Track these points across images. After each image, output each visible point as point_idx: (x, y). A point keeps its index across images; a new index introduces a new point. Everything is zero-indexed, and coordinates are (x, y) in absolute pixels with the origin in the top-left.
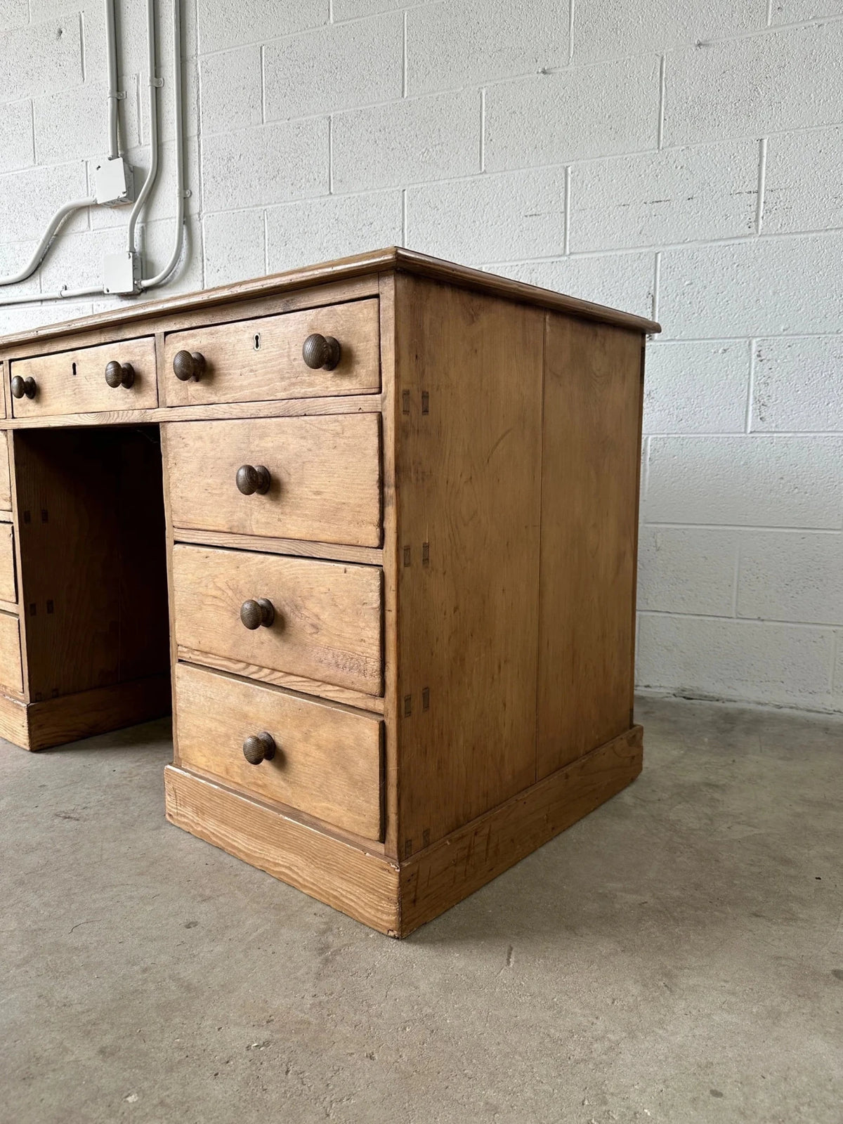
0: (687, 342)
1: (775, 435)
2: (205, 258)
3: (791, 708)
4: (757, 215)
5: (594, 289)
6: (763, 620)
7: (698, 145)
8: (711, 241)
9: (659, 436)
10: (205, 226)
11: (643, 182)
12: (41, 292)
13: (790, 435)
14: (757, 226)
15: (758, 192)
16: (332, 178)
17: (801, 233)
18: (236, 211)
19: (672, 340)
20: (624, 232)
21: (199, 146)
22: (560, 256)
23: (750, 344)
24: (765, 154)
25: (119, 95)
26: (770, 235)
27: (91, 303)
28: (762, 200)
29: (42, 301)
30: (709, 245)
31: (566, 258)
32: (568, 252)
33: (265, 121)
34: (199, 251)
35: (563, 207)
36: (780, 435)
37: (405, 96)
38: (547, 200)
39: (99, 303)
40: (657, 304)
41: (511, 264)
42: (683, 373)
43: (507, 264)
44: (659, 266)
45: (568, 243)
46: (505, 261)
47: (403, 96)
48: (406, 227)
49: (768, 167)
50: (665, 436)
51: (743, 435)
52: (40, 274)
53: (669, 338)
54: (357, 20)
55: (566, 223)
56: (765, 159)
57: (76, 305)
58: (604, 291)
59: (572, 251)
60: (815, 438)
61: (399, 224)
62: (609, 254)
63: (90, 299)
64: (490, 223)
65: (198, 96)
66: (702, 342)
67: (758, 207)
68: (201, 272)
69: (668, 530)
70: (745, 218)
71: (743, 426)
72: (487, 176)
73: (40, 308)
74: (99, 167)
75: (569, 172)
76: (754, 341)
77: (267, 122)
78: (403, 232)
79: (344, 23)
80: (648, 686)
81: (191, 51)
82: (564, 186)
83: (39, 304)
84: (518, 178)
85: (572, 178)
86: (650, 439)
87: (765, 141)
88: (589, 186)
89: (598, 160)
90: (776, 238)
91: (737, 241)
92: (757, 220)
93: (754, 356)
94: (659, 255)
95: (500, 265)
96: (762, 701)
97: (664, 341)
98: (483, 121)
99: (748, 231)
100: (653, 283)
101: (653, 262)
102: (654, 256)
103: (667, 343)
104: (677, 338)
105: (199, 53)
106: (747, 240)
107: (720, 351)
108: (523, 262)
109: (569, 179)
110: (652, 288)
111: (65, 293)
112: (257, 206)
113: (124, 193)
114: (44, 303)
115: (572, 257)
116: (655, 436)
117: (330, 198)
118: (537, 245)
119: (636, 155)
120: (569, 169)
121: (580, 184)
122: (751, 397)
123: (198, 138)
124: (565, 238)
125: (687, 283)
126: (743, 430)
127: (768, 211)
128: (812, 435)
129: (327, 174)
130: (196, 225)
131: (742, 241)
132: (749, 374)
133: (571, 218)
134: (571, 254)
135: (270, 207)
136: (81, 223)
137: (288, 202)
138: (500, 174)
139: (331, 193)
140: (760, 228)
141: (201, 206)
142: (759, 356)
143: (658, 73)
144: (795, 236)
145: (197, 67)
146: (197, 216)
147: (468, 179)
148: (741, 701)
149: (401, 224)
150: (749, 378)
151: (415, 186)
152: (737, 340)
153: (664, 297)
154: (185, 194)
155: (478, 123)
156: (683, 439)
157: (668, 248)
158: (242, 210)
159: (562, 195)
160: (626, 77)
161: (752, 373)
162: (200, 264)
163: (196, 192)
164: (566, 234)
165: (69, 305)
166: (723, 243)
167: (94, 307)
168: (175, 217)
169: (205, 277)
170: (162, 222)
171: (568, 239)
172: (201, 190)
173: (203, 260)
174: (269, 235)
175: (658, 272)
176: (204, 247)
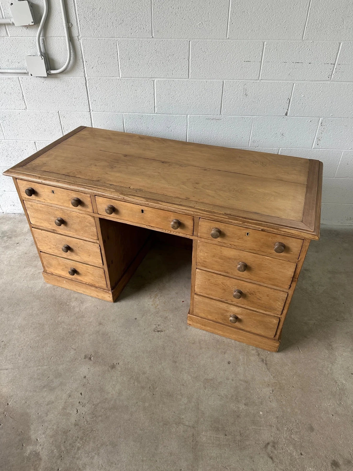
0: (298, 117)
1: (321, 149)
2: (84, 60)
4: (332, 73)
5: (268, 95)
7: (317, 41)
9: (284, 148)
10: (81, 44)
11: (293, 54)
13: (325, 150)
15: (334, 64)
16: (153, 30)
17: (345, 81)
18: (100, 38)
19: (294, 116)
20: (283, 73)
22: (256, 80)
23: (319, 119)
24: (340, 49)
27: (18, 76)
28: (335, 68)
30: (313, 82)
31: (259, 81)
32: (260, 79)
34: (81, 56)
35: (260, 60)
36: (322, 149)
38: (254, 56)
39: (22, 77)
40: (291, 103)
42: (295, 128)
43: (235, 81)
44: (294, 89)
45: (260, 75)
46: (234, 79)
48: (190, 59)
49: (340, 55)
50: (286, 148)
53: (293, 115)
55: (261, 67)
56: (340, 51)
57: (7, 76)
58: (272, 96)
59: (262, 78)
60: (332, 151)
61: (187, 57)
62: (276, 81)
64: (229, 62)
66: (304, 118)
67: (333, 70)
70: (328, 74)
71: (311, 146)
72: (229, 40)
74: (12, 4)
75: (265, 44)
76: (321, 119)
78: (189, 61)
82: (262, 50)
84: (243, 44)
85: (266, 47)
86: (280, 149)
87: (341, 44)
88: (272, 52)
89: (278, 41)
90: (336, 82)
91: (323, 82)
92: (331, 75)
93: (320, 124)
94: (295, 84)
95: (232, 80)
97: (291, 116)
98: (230, 13)
99: (328, 79)
100: (290, 94)
101: (292, 87)
102: (293, 85)
103: (292, 117)
104: (295, 116)
106: (327, 82)
107: (309, 121)
108: (241, 81)
110: (290, 97)
112: (112, 37)
113: (32, 22)
115: (261, 81)
116: (282, 148)
117: (152, 39)
118: (248, 74)
119: (293, 41)
120: (265, 43)
121: (269, 51)
122: (316, 137)
124: (260, 73)
125: (302, 96)
126: (311, 148)
127: (336, 72)
128: (332, 150)
129: (150, 27)
130: (77, 42)
131: (325, 82)
132: (317, 129)
133: (263, 65)
135: (119, 39)
137: (130, 38)
138: (235, 40)
139: (153, 37)
140: (332, 78)
141: (79, 33)
142: (321, 124)
143: (308, 6)
144: (343, 83)
146: (77, 38)
147: (221, 40)
149: (188, 57)
150: (317, 131)
151: (195, 40)
152: (315, 118)
153: (293, 100)
154: (69, 25)
155: (227, 14)
156: (291, 150)
157: (298, 82)
158: (104, 39)
159: (261, 54)
160: (295, 4)
161: (318, 130)
162: (82, 63)
163: (75, 24)
164: (260, 71)
165: (3, 76)
166: (318, 82)
167: (19, 78)
168: (63, 37)
169: (85, 70)
170: (56, 38)
171: (261, 73)
172: (77, 24)
173: (83, 61)
174: (120, 53)
175: (293, 91)
176: (83, 55)
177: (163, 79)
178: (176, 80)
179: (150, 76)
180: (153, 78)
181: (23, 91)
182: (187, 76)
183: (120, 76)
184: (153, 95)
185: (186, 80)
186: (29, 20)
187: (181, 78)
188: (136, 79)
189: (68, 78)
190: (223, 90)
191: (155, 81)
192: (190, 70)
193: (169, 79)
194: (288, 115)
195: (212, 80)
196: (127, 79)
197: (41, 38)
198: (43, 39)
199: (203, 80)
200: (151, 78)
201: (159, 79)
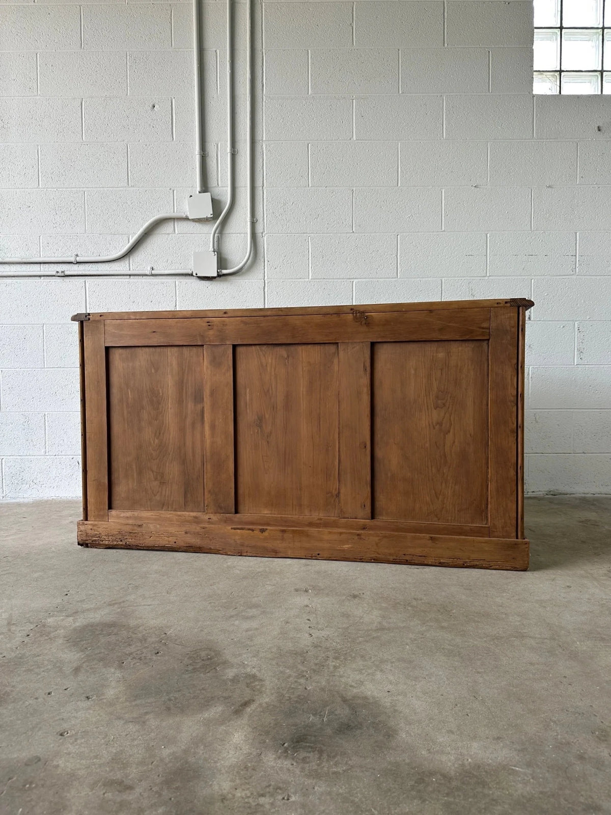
0: (546, 322)
1: (587, 366)
2: (266, 260)
3: (599, 494)
4: (576, 266)
6: (585, 453)
7: (549, 232)
8: (557, 276)
9: (535, 366)
10: (265, 241)
11: (524, 245)
12: (130, 270)
13: (593, 366)
14: (576, 271)
15: (575, 256)
16: (354, 224)
17: (594, 276)
18: (289, 235)
19: (540, 321)
20: (516, 268)
21: (263, 193)
22: (484, 277)
23: (574, 324)
24: (578, 239)
25: (204, 154)
26: (582, 276)
27: (174, 280)
28: (578, 260)
29: (130, 275)
30: (555, 277)
31: (487, 278)
32: (488, 275)
33: (310, 186)
34: (262, 255)
35: (485, 253)
36: (589, 366)
37: (399, 185)
38: (477, 249)
39: (181, 280)
41: (458, 278)
42: (545, 336)
43: (456, 278)
44: (532, 285)
45: (488, 271)
46: (455, 277)
47: (398, 185)
48: (399, 255)
49: (579, 245)
51: (573, 366)
52: (129, 257)
53: (538, 320)
54: (370, 141)
55: (487, 261)
56: (578, 241)
57: (161, 280)
59: (490, 274)
60: (603, 367)
61: (394, 253)
62: (508, 277)
63: (174, 277)
64: (447, 257)
65: (263, 164)
66: (553, 322)
67: (576, 263)
68: (263, 268)
69: (541, 412)
70: (570, 267)
71: (573, 362)
72: (445, 233)
73: (128, 280)
74: (191, 196)
75: (488, 236)
76: (576, 323)
77: (311, 186)
78: (397, 257)
79: (362, 141)
80: (533, 492)
81: (258, 137)
82: (485, 243)
83: (128, 277)
84: (461, 236)
85: (490, 240)
86: (530, 368)
87: (578, 234)
88: (498, 244)
89: (502, 232)
90: (584, 277)
91: (567, 277)
92: (575, 268)
93: (576, 330)
94: (533, 280)
95: (452, 278)
96: (586, 492)
97: (536, 321)
98: (443, 205)
99: (572, 273)
100: (530, 293)
102: (530, 281)
104: (542, 320)
105: (264, 139)
106: (572, 277)
107: (561, 327)
108: (464, 278)
109: (488, 240)
111: (154, 272)
112: (304, 233)
113: (211, 215)
114: (132, 277)
115: (490, 278)
116: (533, 367)
117: (352, 234)
118: (472, 270)
119: (520, 232)
121: (493, 243)
122: (576, 348)
123: (262, 188)
125: (545, 294)
126: (573, 364)
127: (580, 265)
128: (602, 366)
129: (351, 221)
130: (260, 239)
131: (570, 277)
132: (575, 338)
133: (489, 259)
134: (490, 276)
135: (313, 235)
136: (168, 228)
137: (325, 233)
138: (452, 233)
139: (353, 232)
140: (577, 272)
141: (264, 229)
142: (579, 330)
143: (530, 196)
144: (592, 277)
145: (263, 147)
146: (261, 235)
147: (435, 233)
148: (577, 493)
149: (396, 253)
150: (575, 340)
151: (405, 234)
152: (569, 322)
154: (253, 220)
155: (440, 206)
156: (546, 368)
157: (536, 277)
158: (293, 235)
159: (485, 247)
161: (576, 337)
162: (263, 263)
163: (260, 220)
164: (487, 266)
165: (155, 280)
166: (561, 277)
167: (177, 282)
168: (244, 233)
169: (266, 272)
170: (234, 235)
171: (488, 268)
172: (264, 219)
173: (264, 261)
174: (312, 251)
175: (532, 288)
176: (266, 253)
177: (364, 280)
178: (381, 280)
179: (348, 277)
180: (352, 279)
181: (177, 298)
182: (395, 274)
183: (310, 278)
184: (351, 300)
185: (394, 279)
186: (208, 212)
187: (387, 278)
188: (330, 280)
189: (241, 281)
190: (442, 290)
191: (354, 282)
192: (399, 267)
193: (371, 280)
194: (532, 319)
195: (426, 279)
196: (318, 280)
197: (216, 235)
198: (218, 236)
199: (415, 279)
200: (350, 279)
201: (360, 280)
